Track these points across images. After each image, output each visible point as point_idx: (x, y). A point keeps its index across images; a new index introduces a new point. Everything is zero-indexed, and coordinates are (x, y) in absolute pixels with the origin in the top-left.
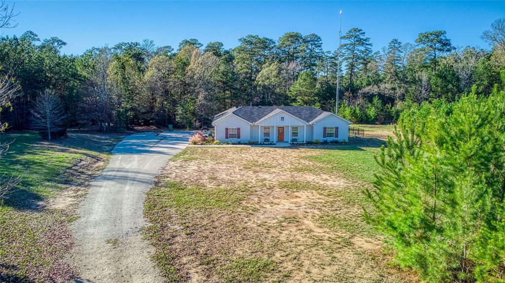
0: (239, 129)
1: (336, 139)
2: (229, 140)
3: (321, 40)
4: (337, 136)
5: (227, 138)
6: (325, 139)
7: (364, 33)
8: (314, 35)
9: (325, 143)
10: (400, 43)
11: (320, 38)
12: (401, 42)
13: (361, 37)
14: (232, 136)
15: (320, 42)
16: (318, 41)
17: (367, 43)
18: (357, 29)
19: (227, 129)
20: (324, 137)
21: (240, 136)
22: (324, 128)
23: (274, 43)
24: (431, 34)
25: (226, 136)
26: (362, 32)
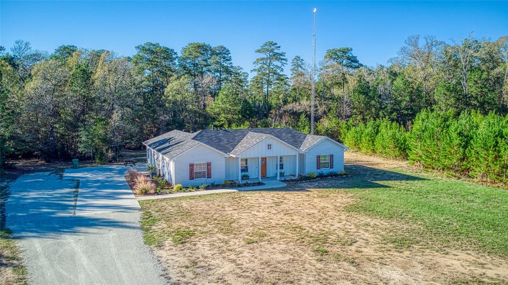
0: (209, 165)
1: (331, 170)
2: (197, 181)
3: (229, 53)
4: (332, 167)
5: (192, 178)
6: (319, 171)
7: (279, 47)
8: (222, 47)
9: (321, 176)
10: (302, 60)
11: (229, 51)
12: (304, 59)
13: (276, 51)
14: (200, 175)
15: (229, 55)
16: (228, 55)
17: (283, 57)
18: (273, 42)
19: (192, 166)
20: (317, 169)
21: (210, 175)
22: (317, 156)
23: (175, 53)
24: (339, 51)
25: (190, 176)
26: (277, 46)
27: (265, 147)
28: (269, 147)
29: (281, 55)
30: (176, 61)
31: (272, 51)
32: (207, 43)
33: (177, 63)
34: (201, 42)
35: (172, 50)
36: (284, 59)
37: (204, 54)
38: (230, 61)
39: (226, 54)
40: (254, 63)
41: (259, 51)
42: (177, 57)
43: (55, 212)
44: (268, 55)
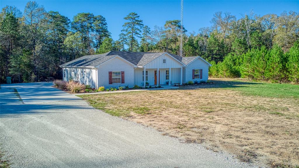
0: (123, 73)
1: (201, 80)
2: (114, 85)
5: (111, 83)
7: (139, 17)
9: (197, 83)
13: (136, 19)
14: (117, 81)
15: (105, 22)
18: (135, 13)
19: (110, 73)
20: (193, 79)
21: (124, 81)
22: (193, 70)
23: (69, 20)
24: (173, 22)
25: (110, 81)
26: (137, 16)
27: (162, 61)
28: (164, 61)
29: (140, 21)
30: (70, 25)
31: (134, 19)
32: (91, 13)
33: (70, 26)
34: (87, 12)
35: (66, 18)
36: (142, 24)
37: (89, 19)
38: (106, 25)
39: (103, 21)
40: (123, 26)
41: (126, 18)
42: (70, 22)
43: (6, 103)
44: (132, 21)
